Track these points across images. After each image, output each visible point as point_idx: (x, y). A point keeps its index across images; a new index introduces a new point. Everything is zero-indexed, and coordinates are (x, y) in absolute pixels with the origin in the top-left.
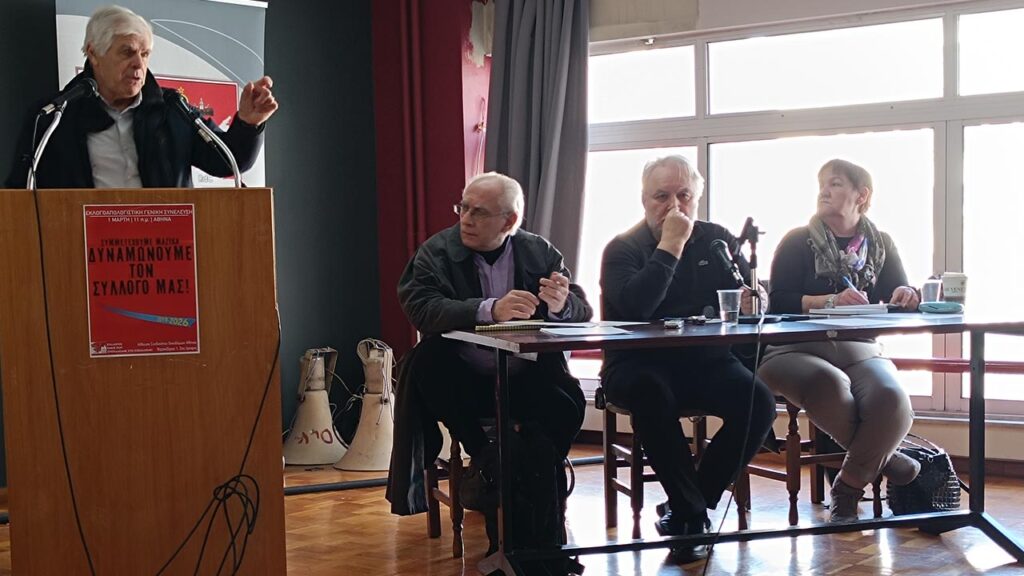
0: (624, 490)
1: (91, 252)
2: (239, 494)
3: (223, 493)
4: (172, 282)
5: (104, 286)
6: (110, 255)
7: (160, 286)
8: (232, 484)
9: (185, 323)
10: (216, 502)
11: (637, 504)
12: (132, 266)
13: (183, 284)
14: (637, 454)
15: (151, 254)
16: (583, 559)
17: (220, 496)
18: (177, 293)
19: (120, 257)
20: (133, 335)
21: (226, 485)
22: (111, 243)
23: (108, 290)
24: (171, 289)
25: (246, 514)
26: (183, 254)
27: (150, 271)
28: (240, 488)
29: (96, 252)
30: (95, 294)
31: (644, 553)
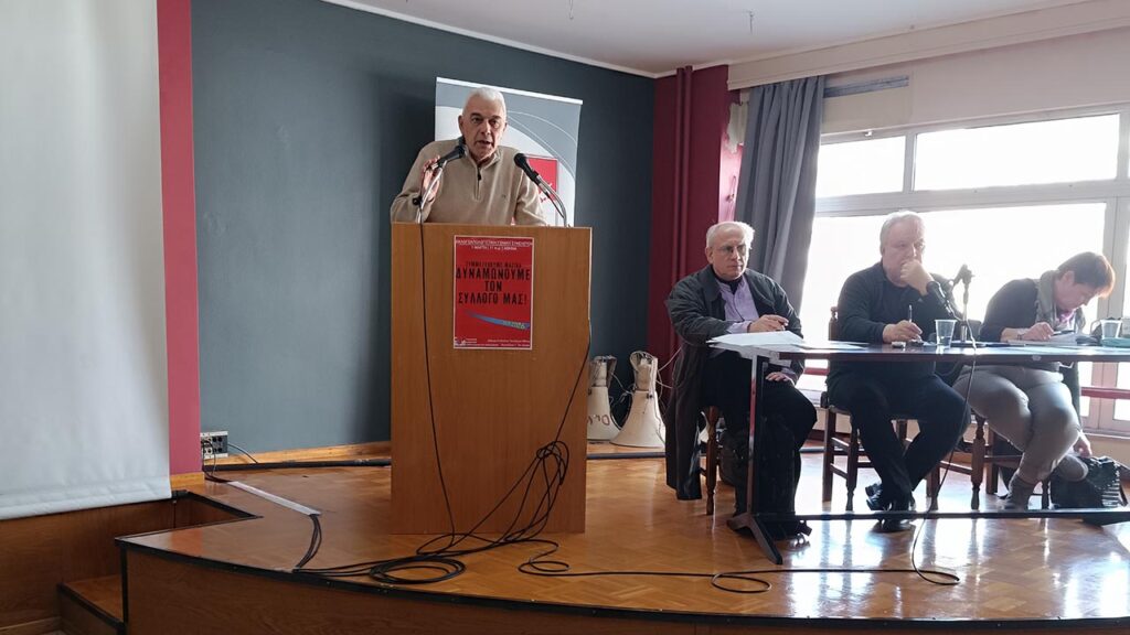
0: (840, 473)
1: (458, 270)
2: (555, 455)
3: (544, 453)
4: (514, 296)
5: (466, 297)
6: (472, 274)
7: (506, 298)
8: (550, 448)
9: (520, 326)
10: (538, 460)
11: (851, 485)
12: (487, 282)
13: (523, 297)
14: (854, 446)
15: (501, 275)
16: (810, 523)
17: (541, 456)
18: (517, 303)
19: (478, 275)
20: (484, 333)
21: (546, 448)
22: (473, 264)
23: (469, 300)
24: (514, 301)
25: (559, 470)
26: (523, 274)
27: (499, 287)
28: (555, 451)
29: (462, 271)
30: (460, 302)
31: (854, 522)
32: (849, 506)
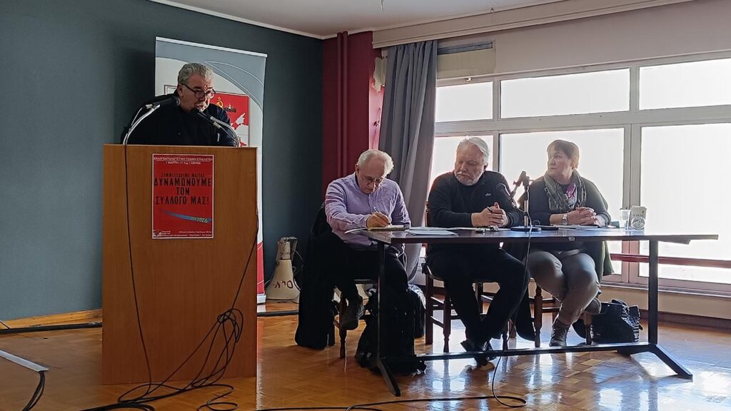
0: (438, 323)
1: (156, 180)
2: (232, 320)
3: (223, 318)
4: (199, 198)
5: (162, 200)
6: (166, 182)
7: (193, 200)
8: (228, 314)
9: (206, 221)
10: (219, 323)
11: (447, 333)
12: (178, 188)
13: (206, 199)
14: (447, 303)
15: (189, 182)
17: (221, 320)
18: (201, 203)
19: (171, 183)
20: (174, 227)
21: (224, 314)
22: (167, 175)
23: (164, 202)
24: (199, 202)
25: (234, 330)
26: (206, 182)
27: (188, 192)
28: (232, 316)
29: (158, 181)
30: (157, 203)
31: (451, 361)
32: (446, 349)
